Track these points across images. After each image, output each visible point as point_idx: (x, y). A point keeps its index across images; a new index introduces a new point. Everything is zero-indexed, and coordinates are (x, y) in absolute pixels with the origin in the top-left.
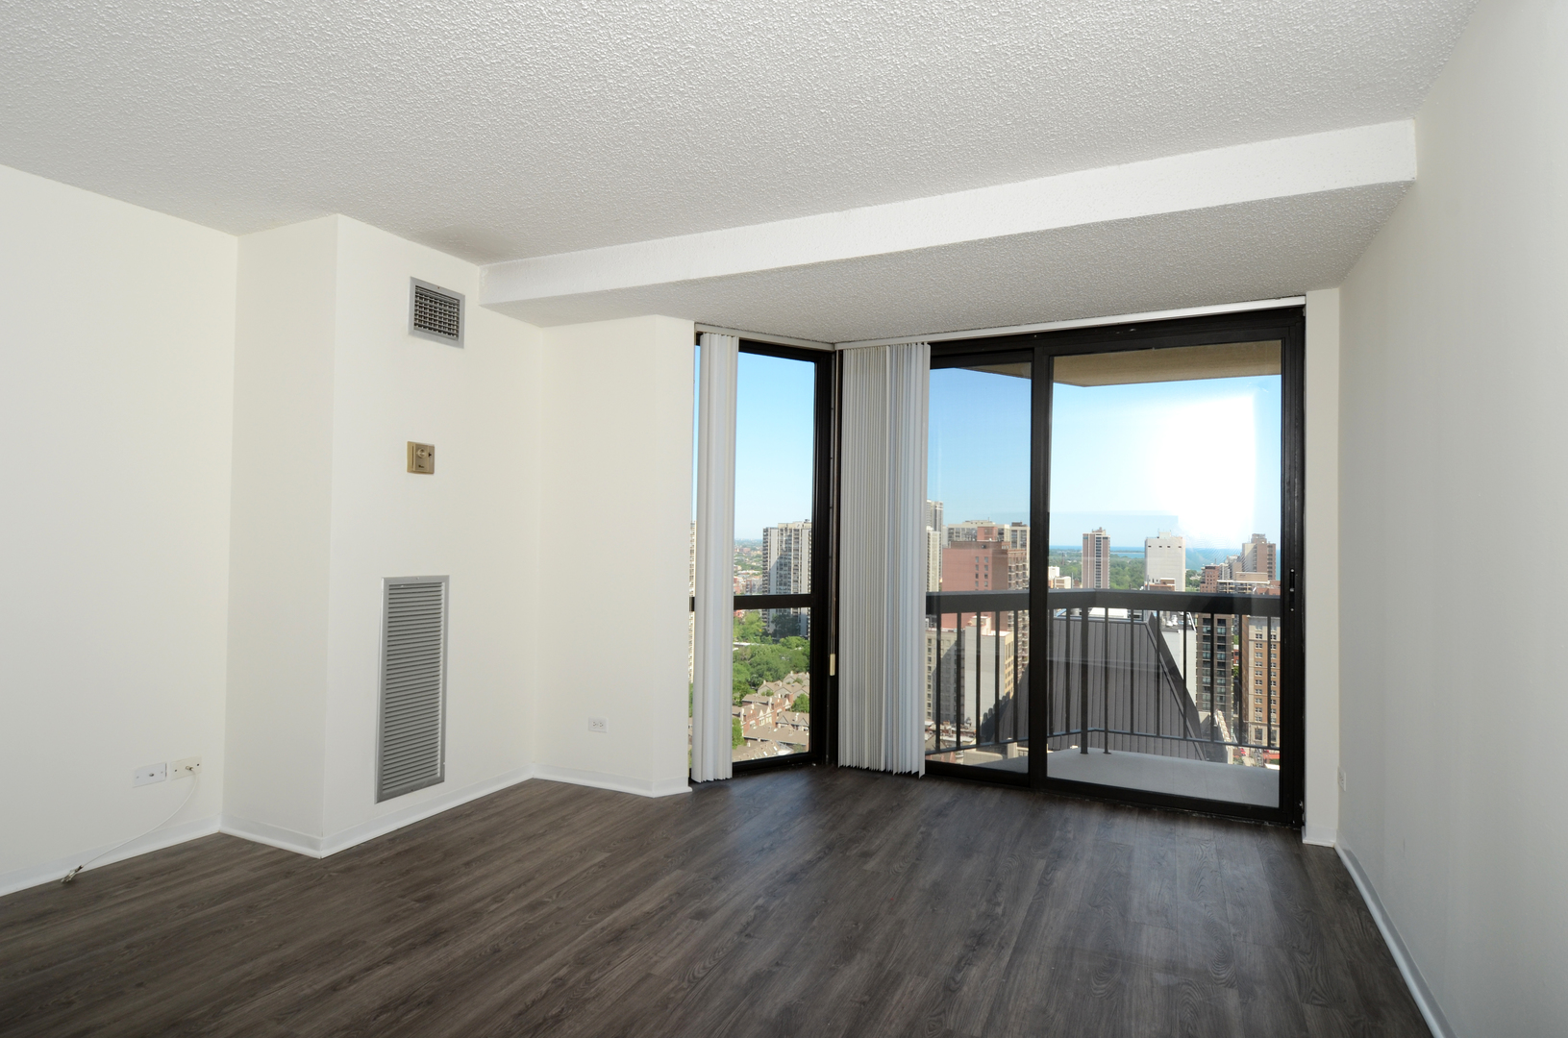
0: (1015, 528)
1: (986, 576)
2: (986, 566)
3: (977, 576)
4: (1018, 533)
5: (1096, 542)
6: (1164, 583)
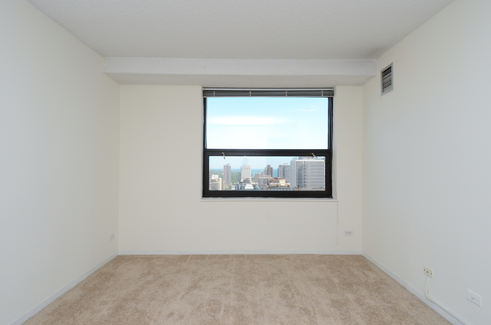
5: (227, 167)
6: (247, 179)
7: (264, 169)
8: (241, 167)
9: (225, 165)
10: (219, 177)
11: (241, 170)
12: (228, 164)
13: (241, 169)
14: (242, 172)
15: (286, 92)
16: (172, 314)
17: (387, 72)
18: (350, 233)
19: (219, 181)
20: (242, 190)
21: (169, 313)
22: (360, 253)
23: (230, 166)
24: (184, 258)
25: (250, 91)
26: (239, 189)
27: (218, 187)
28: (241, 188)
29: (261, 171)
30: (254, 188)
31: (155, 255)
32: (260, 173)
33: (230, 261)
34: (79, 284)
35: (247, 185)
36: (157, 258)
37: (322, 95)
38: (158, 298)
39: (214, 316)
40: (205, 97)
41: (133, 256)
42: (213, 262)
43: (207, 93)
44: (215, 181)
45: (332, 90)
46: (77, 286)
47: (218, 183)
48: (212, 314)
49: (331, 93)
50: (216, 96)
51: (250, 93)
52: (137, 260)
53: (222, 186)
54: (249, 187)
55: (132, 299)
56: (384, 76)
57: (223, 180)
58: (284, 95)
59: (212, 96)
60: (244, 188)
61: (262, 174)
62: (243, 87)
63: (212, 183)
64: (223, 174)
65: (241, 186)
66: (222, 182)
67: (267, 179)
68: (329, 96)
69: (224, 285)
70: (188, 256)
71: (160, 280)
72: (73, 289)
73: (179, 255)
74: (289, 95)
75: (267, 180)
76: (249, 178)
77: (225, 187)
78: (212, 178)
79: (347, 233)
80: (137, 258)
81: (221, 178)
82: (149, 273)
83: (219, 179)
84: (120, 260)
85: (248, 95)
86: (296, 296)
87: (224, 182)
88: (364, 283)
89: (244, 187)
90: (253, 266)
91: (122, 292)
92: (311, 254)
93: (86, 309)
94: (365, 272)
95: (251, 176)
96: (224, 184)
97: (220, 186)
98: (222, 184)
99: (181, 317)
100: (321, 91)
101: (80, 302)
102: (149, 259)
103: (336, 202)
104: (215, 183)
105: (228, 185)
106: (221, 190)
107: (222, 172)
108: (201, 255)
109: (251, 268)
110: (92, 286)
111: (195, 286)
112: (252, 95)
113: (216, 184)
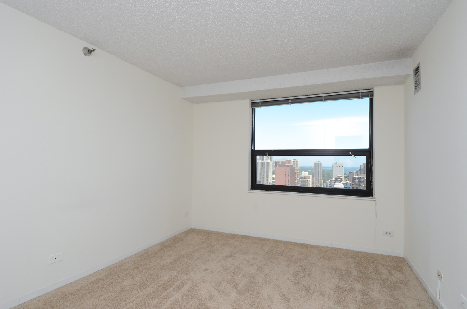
0: (294, 161)
1: (289, 175)
2: (289, 172)
3: (286, 175)
4: (295, 162)
5: (318, 165)
6: (340, 177)
7: (360, 167)
8: (333, 165)
9: (316, 162)
10: (309, 174)
11: (333, 168)
12: (319, 161)
13: (333, 166)
14: (334, 170)
15: (324, 97)
16: (207, 270)
17: (417, 70)
18: (390, 233)
19: (309, 178)
20: (332, 187)
21: (205, 269)
22: (402, 255)
23: (321, 164)
24: (234, 236)
25: (289, 99)
26: (328, 187)
27: (307, 184)
28: (329, 186)
29: (356, 170)
30: (345, 187)
31: (215, 232)
32: (355, 172)
33: (268, 243)
34: (161, 243)
35: (337, 183)
36: (215, 234)
37: (360, 97)
38: (203, 259)
39: (233, 277)
40: (253, 108)
41: (200, 230)
42: (253, 242)
43: (255, 104)
44: (305, 178)
45: (371, 91)
46: (159, 244)
47: (307, 181)
48: (233, 275)
49: (369, 94)
50: (262, 106)
51: (290, 101)
52: (202, 233)
53: (313, 184)
54: (339, 185)
55: (187, 256)
56: (416, 74)
57: (313, 177)
58: (321, 100)
59: (258, 106)
60: (333, 187)
61: (357, 172)
62: (284, 97)
63: (302, 180)
64: (313, 171)
65: (330, 184)
66: (312, 179)
67: (363, 177)
68: (368, 97)
69: (253, 259)
70: (238, 235)
71: (210, 248)
72: (156, 245)
73: (231, 234)
74: (325, 100)
75: (363, 179)
76: (342, 177)
77: (316, 184)
78: (302, 175)
79: (387, 233)
80: (202, 232)
81: (311, 176)
82: (205, 243)
83: (309, 176)
84: (192, 231)
85: (288, 103)
86: (306, 277)
87: (314, 179)
88: (382, 280)
89: (334, 185)
90: (284, 250)
91: (183, 251)
92: (346, 249)
93: (158, 257)
94: (392, 272)
95: (344, 174)
96: (314, 181)
97: (310, 183)
98: (312, 181)
99: (212, 272)
100: (359, 93)
101: (157, 253)
102: (209, 233)
103: (375, 201)
104: (305, 179)
105: (319, 183)
106: (311, 186)
107: (312, 169)
108: (247, 236)
109: (282, 251)
110: (167, 245)
111: (231, 256)
112: (292, 103)
113: (306, 181)
